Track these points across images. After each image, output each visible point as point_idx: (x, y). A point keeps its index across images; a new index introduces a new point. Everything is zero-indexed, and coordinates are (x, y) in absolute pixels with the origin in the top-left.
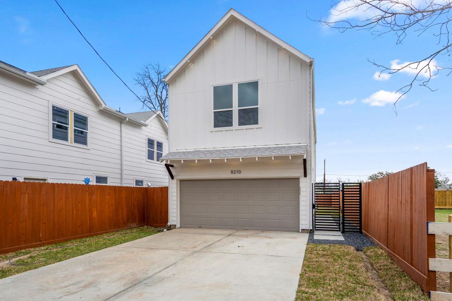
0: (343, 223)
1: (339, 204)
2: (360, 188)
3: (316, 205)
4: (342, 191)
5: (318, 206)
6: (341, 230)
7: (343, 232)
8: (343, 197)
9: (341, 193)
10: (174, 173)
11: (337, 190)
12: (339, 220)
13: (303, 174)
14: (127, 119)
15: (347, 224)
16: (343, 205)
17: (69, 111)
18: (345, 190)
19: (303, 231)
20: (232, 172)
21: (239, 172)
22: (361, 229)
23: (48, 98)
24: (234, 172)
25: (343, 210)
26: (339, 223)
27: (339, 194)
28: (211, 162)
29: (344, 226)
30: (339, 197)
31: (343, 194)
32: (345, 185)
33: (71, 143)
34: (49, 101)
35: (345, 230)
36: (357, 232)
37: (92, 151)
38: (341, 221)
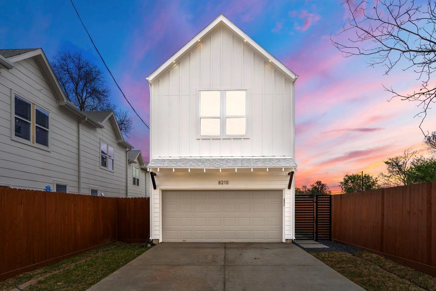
0: (317, 232)
1: (313, 215)
2: (331, 200)
4: (315, 202)
6: (315, 238)
7: (317, 240)
8: (317, 208)
9: (315, 204)
10: (157, 183)
11: (312, 202)
12: (313, 230)
13: (288, 185)
14: (86, 118)
15: (320, 233)
16: (317, 215)
17: (32, 104)
18: (318, 201)
19: (287, 241)
20: (219, 182)
21: (227, 183)
22: (330, 237)
23: (11, 86)
24: (221, 183)
25: (317, 220)
26: (313, 232)
27: (313, 205)
28: (205, 171)
29: (317, 235)
30: (313, 208)
31: (317, 205)
32: (318, 197)
33: (33, 143)
34: (11, 89)
35: (318, 238)
36: (326, 239)
37: (52, 154)
38: (315, 231)
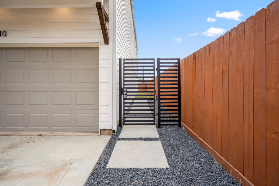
0: (159, 114)
2: (179, 66)
3: (125, 90)
4: (157, 70)
5: (128, 90)
7: (159, 126)
13: (103, 39)
19: (103, 131)
21: (4, 33)
22: (180, 120)
29: (159, 117)
32: (161, 61)
35: (161, 123)
36: (174, 125)
